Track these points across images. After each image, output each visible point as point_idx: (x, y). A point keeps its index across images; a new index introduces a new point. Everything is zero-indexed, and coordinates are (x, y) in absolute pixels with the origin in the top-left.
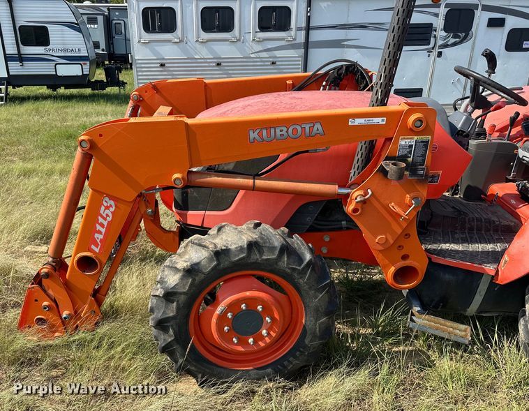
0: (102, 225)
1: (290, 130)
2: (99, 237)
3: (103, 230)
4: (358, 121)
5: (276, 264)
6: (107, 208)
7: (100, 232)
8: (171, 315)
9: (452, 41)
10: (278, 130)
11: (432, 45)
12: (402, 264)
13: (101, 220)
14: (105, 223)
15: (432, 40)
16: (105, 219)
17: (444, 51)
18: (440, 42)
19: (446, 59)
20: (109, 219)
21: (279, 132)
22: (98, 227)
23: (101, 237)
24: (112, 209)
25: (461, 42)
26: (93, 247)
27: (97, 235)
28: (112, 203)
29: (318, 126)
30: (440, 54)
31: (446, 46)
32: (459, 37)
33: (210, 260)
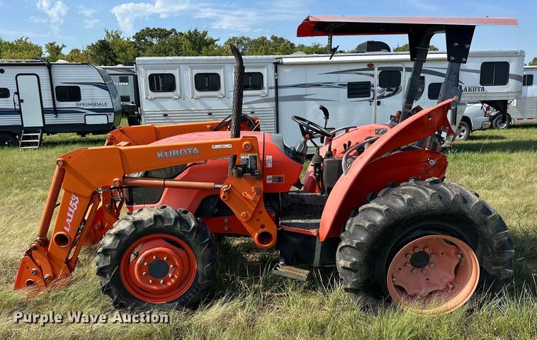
0: (71, 213)
1: (180, 152)
2: (69, 221)
3: (72, 216)
4: (217, 147)
5: (173, 228)
6: (74, 201)
7: (70, 218)
8: (107, 264)
9: (387, 93)
10: (173, 152)
11: (372, 97)
12: (261, 230)
13: (70, 209)
14: (73, 212)
15: (372, 93)
16: (73, 209)
17: (382, 100)
18: (378, 95)
19: (384, 106)
20: (75, 209)
21: (175, 152)
22: (69, 215)
23: (70, 221)
24: (77, 202)
25: (394, 94)
26: (65, 228)
27: (68, 220)
28: (77, 198)
29: (195, 149)
30: (379, 103)
31: (383, 97)
32: (392, 91)
33: (131, 227)
